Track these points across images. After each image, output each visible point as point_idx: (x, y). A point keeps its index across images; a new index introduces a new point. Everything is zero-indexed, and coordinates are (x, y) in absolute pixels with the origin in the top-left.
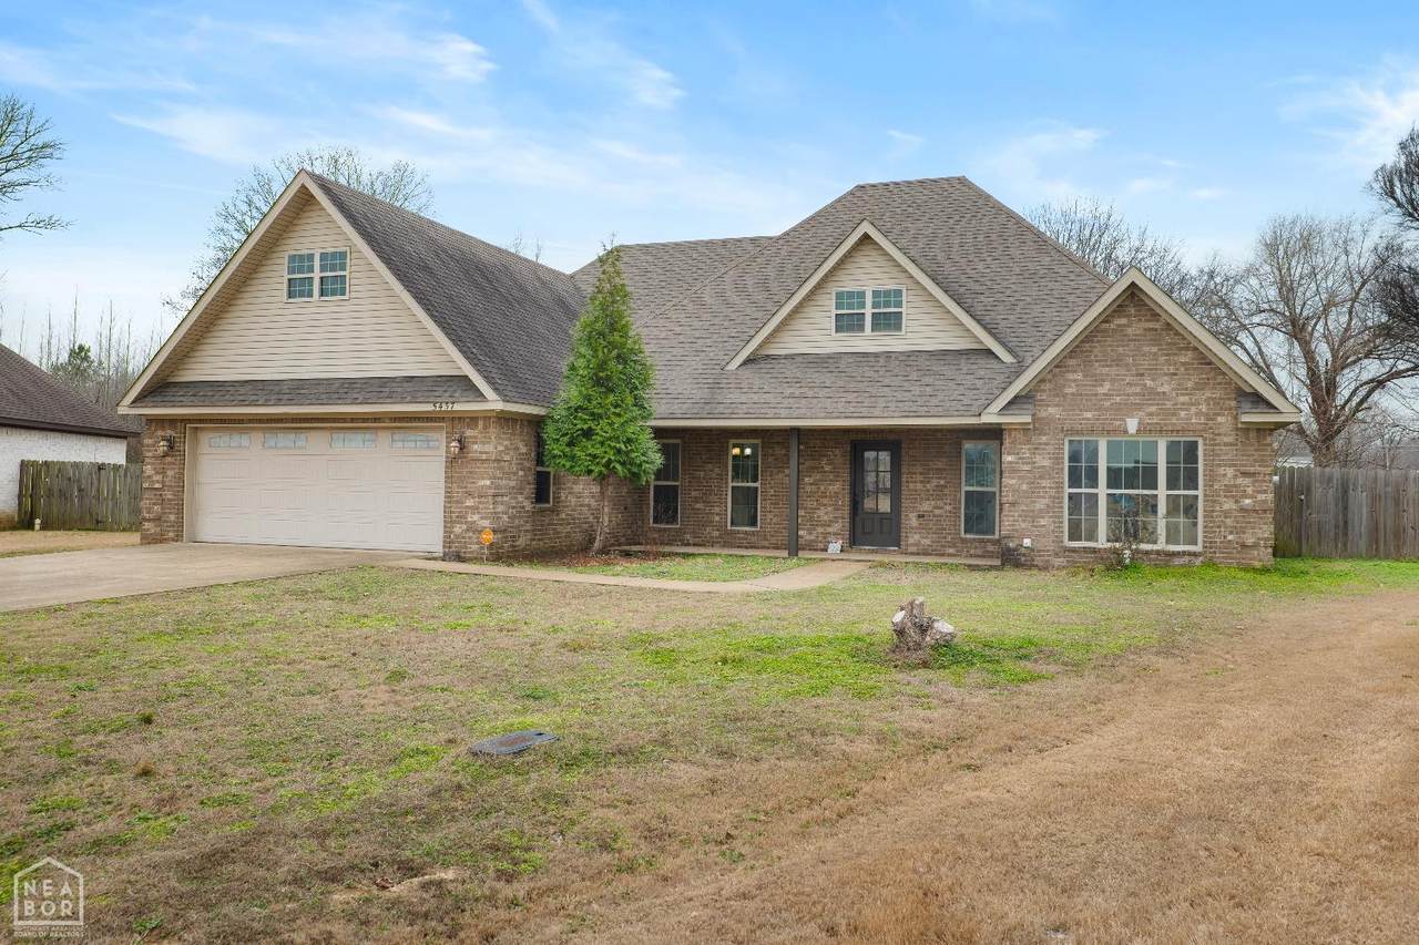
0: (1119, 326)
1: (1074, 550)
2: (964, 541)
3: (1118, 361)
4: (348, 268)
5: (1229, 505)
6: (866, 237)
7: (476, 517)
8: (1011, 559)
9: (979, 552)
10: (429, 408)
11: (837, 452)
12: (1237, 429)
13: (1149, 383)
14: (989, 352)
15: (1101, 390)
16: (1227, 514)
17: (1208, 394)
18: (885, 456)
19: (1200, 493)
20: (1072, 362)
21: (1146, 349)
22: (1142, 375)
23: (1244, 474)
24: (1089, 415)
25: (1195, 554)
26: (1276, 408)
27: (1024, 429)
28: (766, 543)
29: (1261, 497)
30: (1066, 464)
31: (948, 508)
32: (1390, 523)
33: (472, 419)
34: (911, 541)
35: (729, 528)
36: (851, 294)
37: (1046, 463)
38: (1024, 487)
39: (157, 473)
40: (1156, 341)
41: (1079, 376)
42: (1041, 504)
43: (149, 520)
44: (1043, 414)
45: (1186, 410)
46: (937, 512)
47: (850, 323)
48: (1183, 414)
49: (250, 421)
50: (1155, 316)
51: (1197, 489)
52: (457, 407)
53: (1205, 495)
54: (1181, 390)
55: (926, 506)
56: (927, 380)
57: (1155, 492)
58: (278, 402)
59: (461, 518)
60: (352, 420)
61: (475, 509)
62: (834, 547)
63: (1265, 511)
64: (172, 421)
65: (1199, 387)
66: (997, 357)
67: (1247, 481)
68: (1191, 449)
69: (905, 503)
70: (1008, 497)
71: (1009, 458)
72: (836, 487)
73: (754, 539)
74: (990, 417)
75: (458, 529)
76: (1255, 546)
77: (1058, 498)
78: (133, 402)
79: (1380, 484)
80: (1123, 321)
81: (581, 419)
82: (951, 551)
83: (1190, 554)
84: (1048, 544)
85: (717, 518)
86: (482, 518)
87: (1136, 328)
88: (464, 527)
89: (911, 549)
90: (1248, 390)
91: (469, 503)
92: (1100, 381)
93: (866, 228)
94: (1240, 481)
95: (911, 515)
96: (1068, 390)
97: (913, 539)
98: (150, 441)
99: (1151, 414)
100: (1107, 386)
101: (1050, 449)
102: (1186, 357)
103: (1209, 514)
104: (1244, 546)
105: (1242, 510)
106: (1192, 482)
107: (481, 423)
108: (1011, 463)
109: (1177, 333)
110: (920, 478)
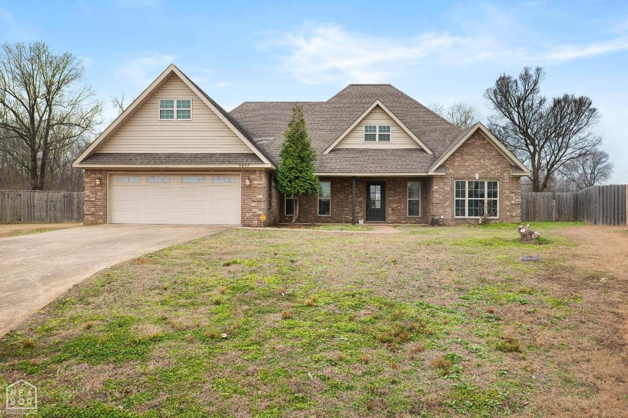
0: (473, 142)
1: (458, 219)
2: (409, 218)
3: (472, 154)
4: (191, 107)
5: (508, 203)
6: (378, 106)
7: (256, 210)
8: (435, 223)
9: (414, 222)
10: (237, 166)
11: (361, 186)
12: (510, 178)
13: (483, 162)
14: (422, 150)
15: (466, 164)
16: (507, 206)
17: (501, 166)
18: (379, 187)
19: (498, 199)
20: (457, 154)
21: (481, 150)
22: (480, 159)
23: (512, 193)
24: (462, 172)
25: (497, 219)
26: (523, 171)
27: (442, 177)
28: (334, 221)
29: (517, 200)
30: (455, 189)
31: (403, 206)
32: (532, 210)
33: (254, 171)
34: (389, 219)
35: (318, 215)
36: (371, 127)
37: (448, 189)
38: (441, 197)
39: (92, 194)
40: (485, 148)
41: (459, 159)
42: (448, 203)
43: (88, 215)
44: (448, 172)
45: (494, 171)
46: (399, 208)
47: (369, 138)
48: (493, 172)
49: (143, 171)
50: (484, 139)
51: (497, 198)
52: (250, 166)
53: (500, 200)
54: (494, 165)
55: (395, 206)
56: (402, 159)
57: (484, 199)
58: (162, 163)
59: (250, 210)
60: (196, 171)
61: (255, 207)
62: (361, 222)
63: (518, 204)
64: (100, 171)
65: (498, 164)
66: (426, 152)
67: (513, 195)
68: (495, 184)
69: (387, 205)
70: (435, 201)
71: (436, 188)
72: (361, 199)
73: (329, 219)
74: (431, 173)
75: (248, 215)
76: (516, 216)
77: (452, 202)
78: (81, 162)
79: (529, 197)
80: (474, 140)
81: (294, 172)
82: (404, 222)
83: (495, 219)
84: (449, 217)
85: (314, 212)
86: (259, 210)
87: (478, 143)
88: (251, 214)
89: (389, 222)
90: (514, 165)
91: (253, 204)
92: (466, 161)
93: (378, 102)
94: (510, 194)
95: (389, 209)
96: (456, 164)
97: (390, 218)
98: (88, 180)
99: (482, 173)
100: (469, 163)
101: (450, 184)
102: (494, 154)
103: (501, 206)
104: (512, 216)
105: (512, 204)
106: (495, 195)
107: (257, 173)
108: (436, 189)
109: (491, 145)
110: (392, 195)
